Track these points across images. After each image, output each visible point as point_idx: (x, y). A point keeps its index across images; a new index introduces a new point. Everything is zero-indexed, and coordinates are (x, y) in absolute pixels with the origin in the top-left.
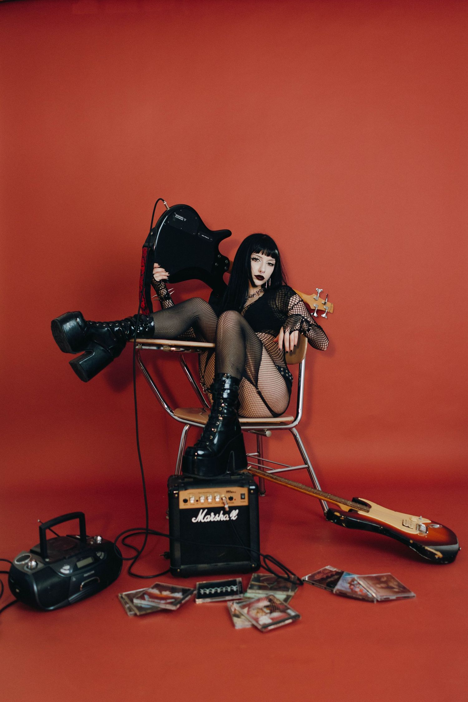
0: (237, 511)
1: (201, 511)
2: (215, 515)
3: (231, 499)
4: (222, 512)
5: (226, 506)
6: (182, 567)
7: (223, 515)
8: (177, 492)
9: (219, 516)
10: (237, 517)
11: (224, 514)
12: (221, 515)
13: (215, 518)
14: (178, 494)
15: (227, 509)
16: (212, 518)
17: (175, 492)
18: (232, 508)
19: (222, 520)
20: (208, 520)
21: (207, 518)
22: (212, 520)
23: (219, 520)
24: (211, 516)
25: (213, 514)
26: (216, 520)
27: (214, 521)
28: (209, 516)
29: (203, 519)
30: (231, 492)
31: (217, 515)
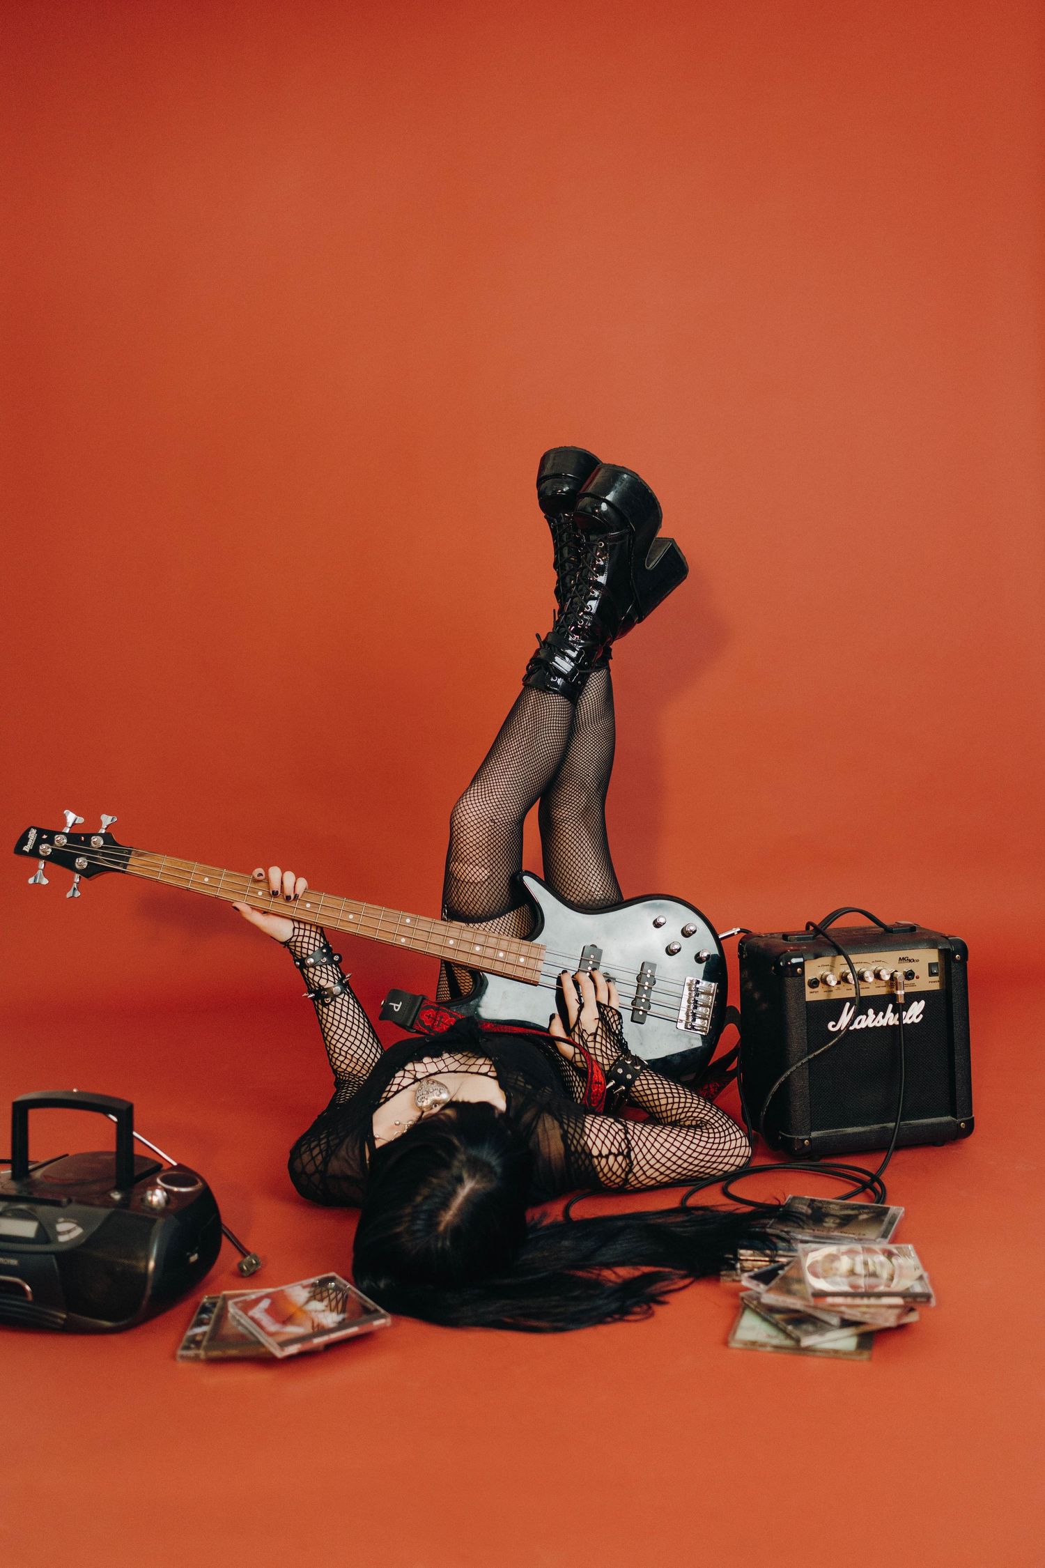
0: (923, 1003)
1: (848, 1004)
2: (876, 1014)
3: (909, 975)
4: (891, 1006)
5: (900, 993)
6: (814, 1134)
8: (801, 960)
9: (883, 1017)
10: (921, 1016)
11: (894, 1011)
13: (877, 1020)
14: (801, 965)
15: (901, 1000)
16: (870, 1020)
17: (794, 961)
18: (912, 998)
19: (891, 1023)
20: (863, 1025)
21: (859, 1023)
22: (871, 1025)
23: (885, 1025)
24: (867, 1016)
25: (871, 1012)
26: (878, 1025)
27: (875, 1027)
28: (864, 1017)
29: (852, 1023)
30: (910, 961)
31: (881, 1014)
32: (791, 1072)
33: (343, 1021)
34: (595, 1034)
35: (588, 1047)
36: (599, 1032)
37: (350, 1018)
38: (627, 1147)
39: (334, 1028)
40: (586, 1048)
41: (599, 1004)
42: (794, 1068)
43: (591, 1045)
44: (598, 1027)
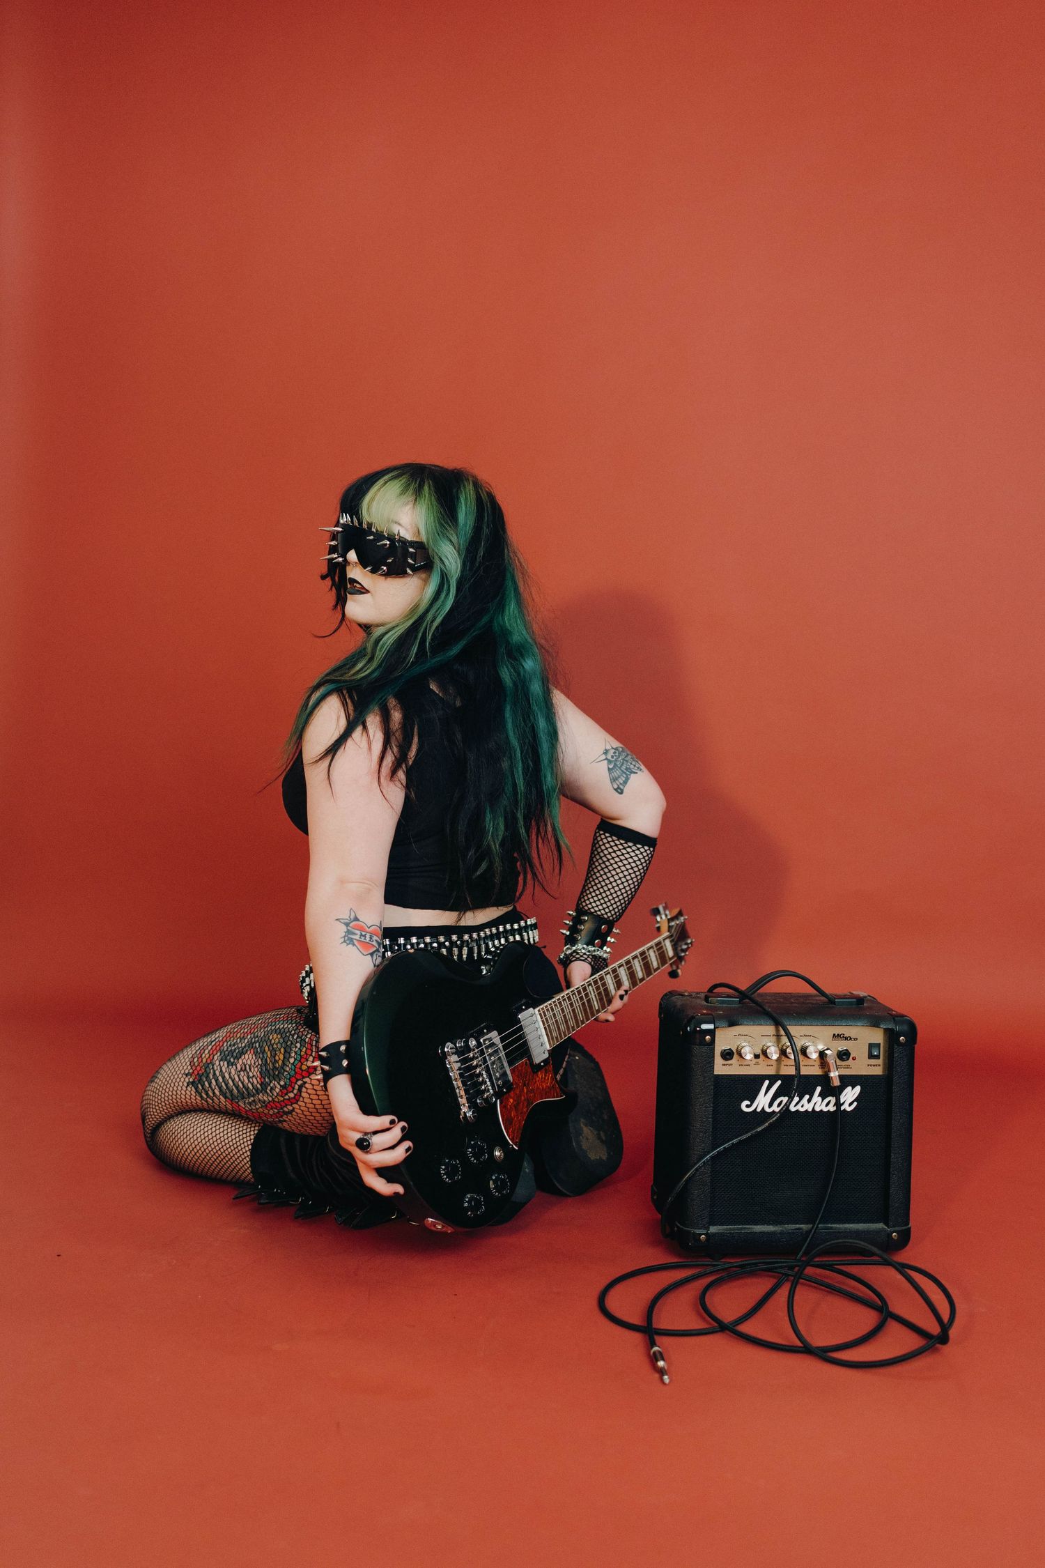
0: (858, 1088)
1: (766, 1083)
2: (801, 1096)
3: (844, 1055)
4: (819, 1089)
5: (832, 1075)
7: (820, 1099)
8: (711, 1027)
9: (809, 1101)
10: (855, 1104)
11: (824, 1094)
12: (816, 1098)
13: (801, 1104)
14: (712, 1032)
15: (836, 1083)
16: (792, 1104)
17: (704, 1027)
18: (846, 1081)
20: (784, 1109)
21: (780, 1105)
22: (792, 1109)
25: (794, 1093)
26: (801, 1110)
27: (797, 1111)
29: (770, 1105)
30: (846, 1038)
31: (807, 1097)
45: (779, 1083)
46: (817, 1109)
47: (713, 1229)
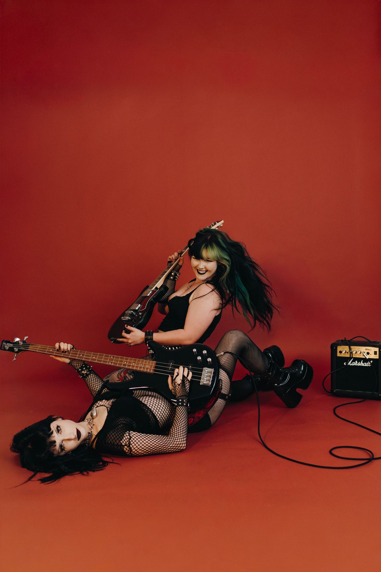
0: (372, 361)
2: (358, 362)
3: (368, 354)
4: (362, 361)
7: (363, 363)
9: (360, 363)
12: (362, 363)
15: (366, 360)
20: (354, 365)
22: (356, 365)
24: (355, 363)
25: (356, 361)
26: (358, 365)
27: (357, 365)
28: (354, 363)
29: (351, 364)
30: (369, 350)
31: (359, 362)
32: (333, 372)
33: (93, 382)
34: (179, 385)
35: (176, 388)
36: (181, 385)
37: (95, 380)
38: (129, 443)
39: (91, 384)
40: (175, 388)
41: (183, 376)
42: (334, 371)
43: (177, 388)
44: (181, 383)
45: (353, 359)
46: (362, 365)
47: (337, 390)
